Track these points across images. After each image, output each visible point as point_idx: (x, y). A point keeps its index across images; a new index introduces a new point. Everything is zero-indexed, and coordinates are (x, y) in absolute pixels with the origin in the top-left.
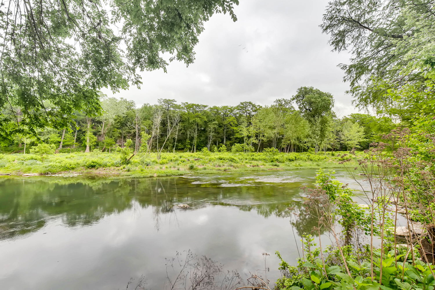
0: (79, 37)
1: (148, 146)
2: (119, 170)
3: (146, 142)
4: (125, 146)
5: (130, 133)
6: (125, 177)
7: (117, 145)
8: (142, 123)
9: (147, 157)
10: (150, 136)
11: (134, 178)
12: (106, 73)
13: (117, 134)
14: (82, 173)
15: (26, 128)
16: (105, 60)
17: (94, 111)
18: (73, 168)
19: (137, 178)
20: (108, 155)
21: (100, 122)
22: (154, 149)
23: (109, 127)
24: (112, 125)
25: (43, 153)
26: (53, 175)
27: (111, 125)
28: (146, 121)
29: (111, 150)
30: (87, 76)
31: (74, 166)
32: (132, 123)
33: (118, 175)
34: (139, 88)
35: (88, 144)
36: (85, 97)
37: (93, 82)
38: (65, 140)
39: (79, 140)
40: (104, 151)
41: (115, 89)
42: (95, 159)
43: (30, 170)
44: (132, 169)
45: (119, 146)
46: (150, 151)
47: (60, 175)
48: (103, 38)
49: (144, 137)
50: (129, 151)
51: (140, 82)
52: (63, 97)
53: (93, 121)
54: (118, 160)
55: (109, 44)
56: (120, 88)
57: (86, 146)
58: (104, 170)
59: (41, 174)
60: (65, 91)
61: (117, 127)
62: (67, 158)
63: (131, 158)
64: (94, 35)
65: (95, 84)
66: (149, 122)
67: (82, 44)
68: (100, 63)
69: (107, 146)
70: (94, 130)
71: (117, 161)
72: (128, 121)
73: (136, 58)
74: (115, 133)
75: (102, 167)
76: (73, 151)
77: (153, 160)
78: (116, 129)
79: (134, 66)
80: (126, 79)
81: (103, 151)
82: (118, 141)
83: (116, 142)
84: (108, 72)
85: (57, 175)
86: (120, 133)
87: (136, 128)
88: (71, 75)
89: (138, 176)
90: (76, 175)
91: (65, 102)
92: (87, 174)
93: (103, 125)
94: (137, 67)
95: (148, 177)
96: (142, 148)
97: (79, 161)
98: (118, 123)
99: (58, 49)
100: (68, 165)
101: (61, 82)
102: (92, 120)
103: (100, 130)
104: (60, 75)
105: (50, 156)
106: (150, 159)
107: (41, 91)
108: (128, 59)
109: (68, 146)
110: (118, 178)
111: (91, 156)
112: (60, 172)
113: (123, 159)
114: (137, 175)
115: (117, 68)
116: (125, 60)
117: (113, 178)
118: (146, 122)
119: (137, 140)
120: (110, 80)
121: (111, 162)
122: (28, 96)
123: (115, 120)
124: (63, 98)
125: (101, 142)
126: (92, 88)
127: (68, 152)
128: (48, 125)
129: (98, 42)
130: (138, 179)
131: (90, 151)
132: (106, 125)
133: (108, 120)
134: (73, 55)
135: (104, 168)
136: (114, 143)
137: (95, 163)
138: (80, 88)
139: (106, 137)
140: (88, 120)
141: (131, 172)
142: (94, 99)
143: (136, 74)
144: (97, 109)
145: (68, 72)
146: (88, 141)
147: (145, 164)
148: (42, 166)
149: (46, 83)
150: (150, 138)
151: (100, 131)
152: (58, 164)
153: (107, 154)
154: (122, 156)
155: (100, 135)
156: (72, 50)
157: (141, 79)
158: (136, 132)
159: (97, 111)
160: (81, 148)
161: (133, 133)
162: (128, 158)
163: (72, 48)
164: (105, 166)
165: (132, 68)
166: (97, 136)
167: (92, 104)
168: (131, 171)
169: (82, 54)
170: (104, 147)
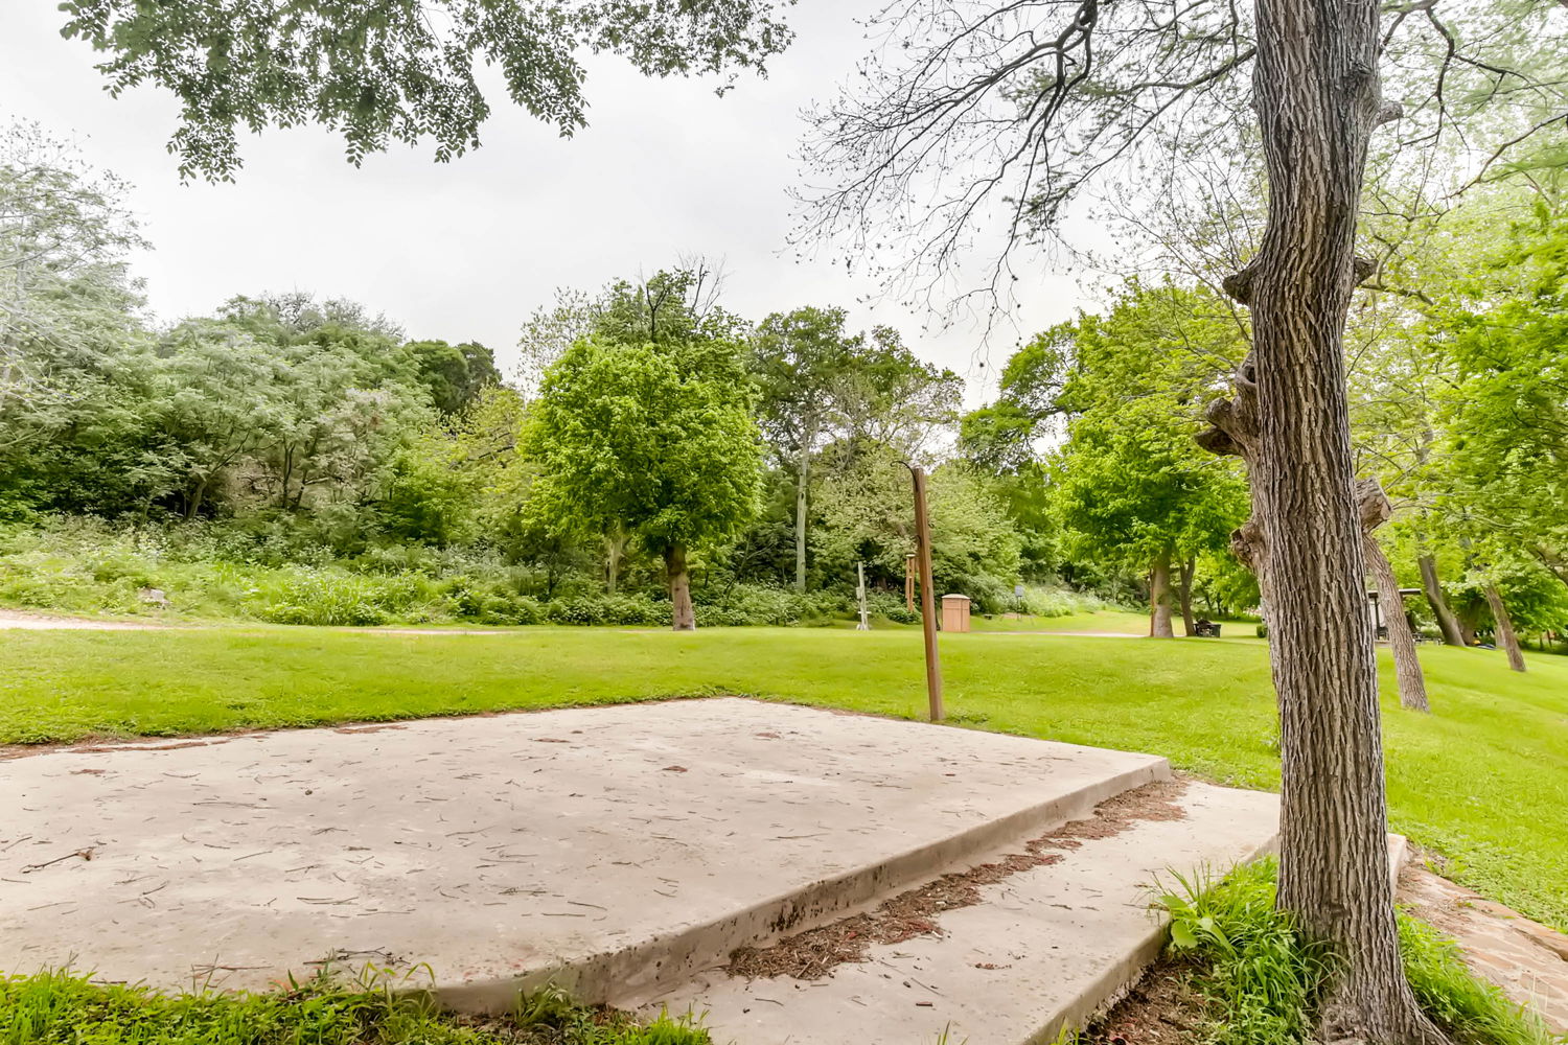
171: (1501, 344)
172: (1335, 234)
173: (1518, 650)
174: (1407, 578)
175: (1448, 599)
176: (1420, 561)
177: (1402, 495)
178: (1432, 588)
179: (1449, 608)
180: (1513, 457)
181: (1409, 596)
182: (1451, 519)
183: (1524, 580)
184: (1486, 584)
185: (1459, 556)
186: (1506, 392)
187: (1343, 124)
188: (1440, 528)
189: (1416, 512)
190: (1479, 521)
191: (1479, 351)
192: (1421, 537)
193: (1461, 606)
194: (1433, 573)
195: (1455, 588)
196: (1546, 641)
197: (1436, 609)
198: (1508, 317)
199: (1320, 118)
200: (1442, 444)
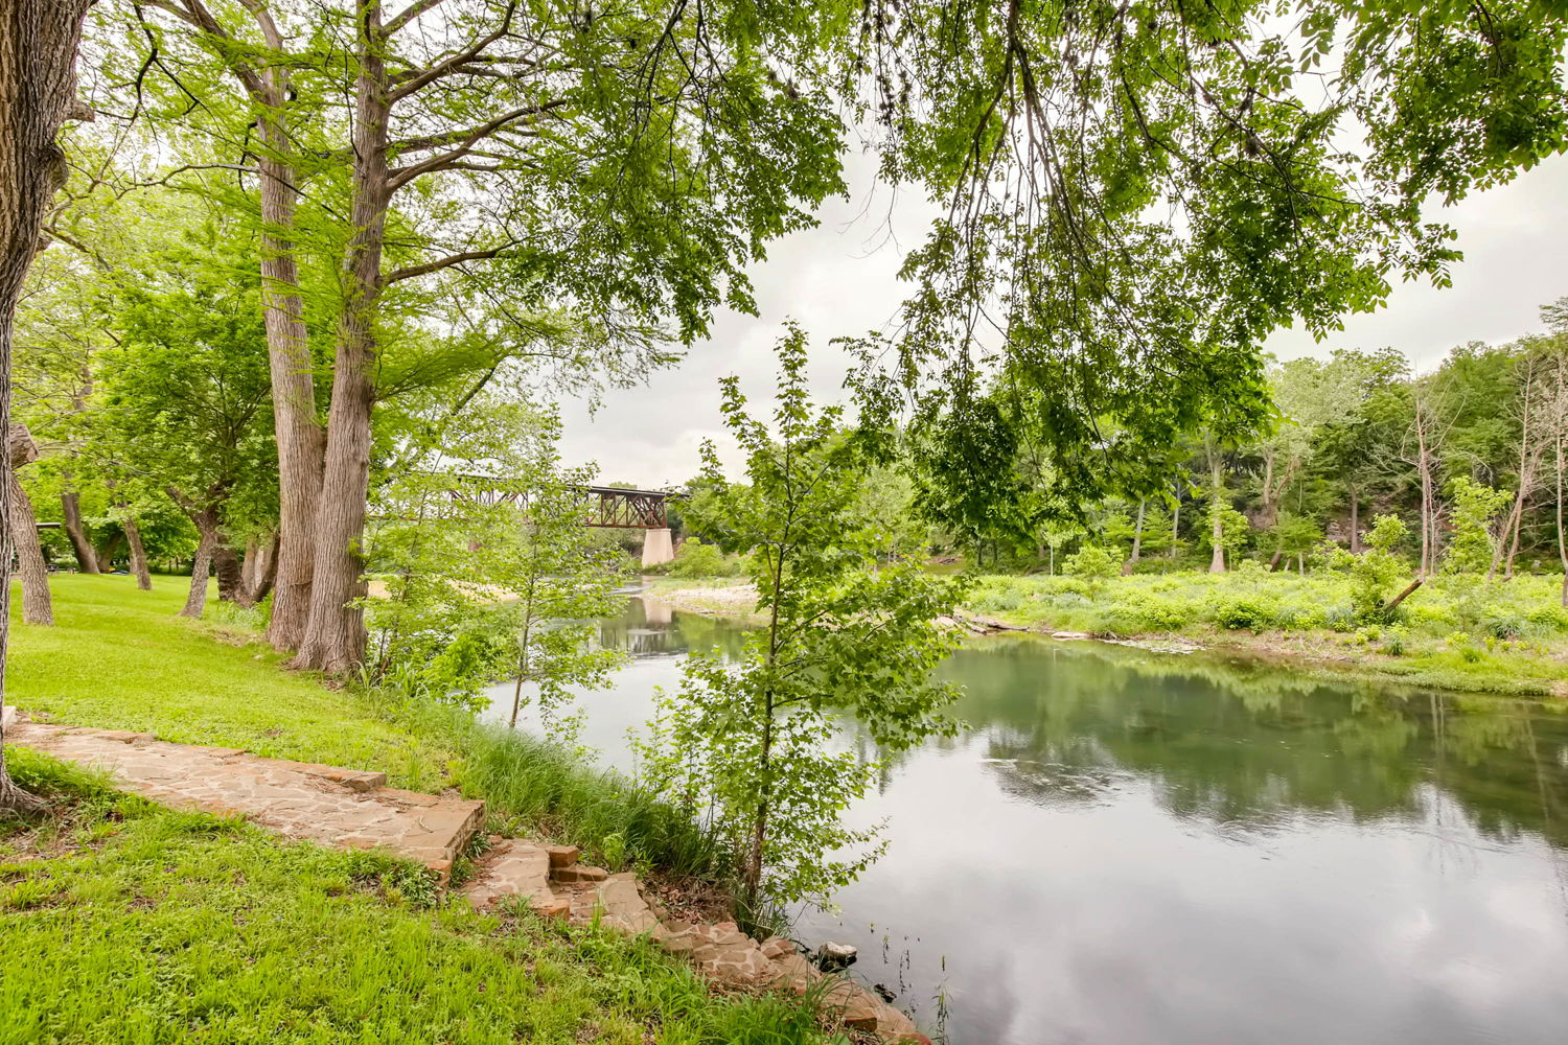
0: (1181, 185)
1: (1495, 544)
2: (1346, 644)
3: (1485, 526)
4: (1370, 546)
5: (1390, 489)
6: (1381, 677)
7: (1332, 541)
8: (1450, 437)
9: (1492, 595)
10: (1506, 495)
11: (1430, 687)
12: (1281, 270)
13: (1327, 500)
14: (1205, 643)
15: (1062, 503)
16: (1275, 224)
17: (1245, 424)
18: (1176, 626)
19: (1445, 689)
20: (1297, 582)
21: (1254, 462)
22: (1535, 557)
23: (1291, 475)
24: (1304, 465)
25: (1093, 574)
26: (1123, 643)
27: (1299, 464)
28: (1472, 424)
29: (1305, 565)
30: (1214, 308)
31: (1179, 618)
32: (1395, 448)
33: (1348, 666)
34: (1446, 283)
35: (1217, 543)
36: (1214, 380)
37: (1237, 320)
38: (1147, 534)
39: (1186, 530)
40: (1277, 567)
41: (1322, 324)
42: (1248, 598)
43: (1065, 621)
44: (1416, 646)
45: (1341, 545)
46: (1507, 566)
47: (1141, 645)
48: (1262, 146)
49: (1467, 504)
50: (1394, 566)
51: (1446, 255)
52: (1146, 396)
53: (1230, 459)
54: (1343, 605)
55: (1288, 156)
56: (1344, 310)
57: (1210, 552)
58: (1286, 639)
59: (1093, 636)
60: (1151, 376)
61: (1324, 469)
62: (1155, 590)
63: (1402, 598)
64: (1228, 155)
65: (1246, 325)
66: (1493, 428)
67: (1193, 206)
68: (1257, 241)
69: (1287, 547)
70: (1235, 493)
71: (1335, 609)
72: (1377, 441)
73: (1414, 159)
74: (1317, 494)
75: (1275, 628)
76: (1170, 569)
77: (1534, 610)
78: (1320, 480)
79: (1411, 194)
80: (1375, 265)
81: (1274, 569)
82: (1332, 527)
83: (1324, 529)
84: (1287, 265)
85: (1133, 644)
86: (1343, 495)
87: (1422, 466)
88: (1165, 319)
89: (1448, 682)
90: (1187, 648)
91: (1150, 410)
92: (1221, 651)
93: (1269, 469)
94: (1425, 192)
95: (1509, 695)
96: (1460, 554)
97: (1194, 603)
98: (1328, 451)
99: (1124, 253)
100: (1161, 613)
101: (1136, 351)
102: (1225, 457)
103: (1258, 491)
104: (1136, 331)
105: (1110, 584)
106: (1518, 604)
107: (1090, 393)
108: (1379, 177)
109: (1154, 551)
110: (1347, 676)
111: (1234, 584)
112: (1138, 635)
113: (1367, 602)
114: (1448, 677)
115: (1326, 236)
116: (1361, 190)
117: (1328, 674)
118: (1470, 430)
119: (1428, 519)
120: (1300, 293)
121: (1312, 612)
122: (1062, 415)
123: (1315, 443)
124: (1145, 401)
125: (1265, 534)
126: (1236, 344)
127: (1158, 571)
128: (1112, 492)
129: (1246, 169)
130: (1449, 695)
131: (1227, 568)
132: (1279, 468)
133: (1288, 447)
134: (1167, 252)
135: (1285, 634)
136: (1318, 535)
137: (1250, 610)
138: (1196, 355)
139: (1280, 515)
140: (1214, 461)
141: (1411, 660)
142: (1243, 382)
143: (1420, 226)
144: (1254, 415)
145: (1155, 313)
146: (1217, 532)
147: (1488, 627)
148: (1094, 612)
149: (1101, 368)
150: (1507, 504)
151: (1256, 495)
152: (1133, 610)
153: (1292, 578)
154: (1360, 590)
155: (1258, 509)
156: (1163, 237)
157: (1454, 235)
158: (1420, 483)
159: (1255, 423)
160: (1196, 557)
161: (1401, 488)
162: (1389, 597)
163: (1162, 230)
164: (1287, 624)
165: (1398, 210)
166: (1249, 511)
167: (1237, 397)
168: (1409, 655)
169: (1194, 239)
170: (1278, 552)
171: (167, 324)
172: (16, 260)
173: (147, 574)
174: (48, 512)
175: (88, 532)
176: (63, 498)
177: (51, 437)
178: (73, 522)
179: (88, 540)
180: (162, 418)
181: (46, 530)
182: (102, 462)
183: (160, 515)
184: (126, 519)
185: (104, 494)
186: (161, 366)
187: (34, 184)
188: (88, 469)
189: (64, 452)
190: (126, 465)
191: (145, 325)
192: (67, 476)
193: (101, 539)
194: (76, 508)
195: (96, 522)
196: (174, 566)
197: (74, 541)
198: (174, 304)
199: (13, 169)
200: (99, 397)
